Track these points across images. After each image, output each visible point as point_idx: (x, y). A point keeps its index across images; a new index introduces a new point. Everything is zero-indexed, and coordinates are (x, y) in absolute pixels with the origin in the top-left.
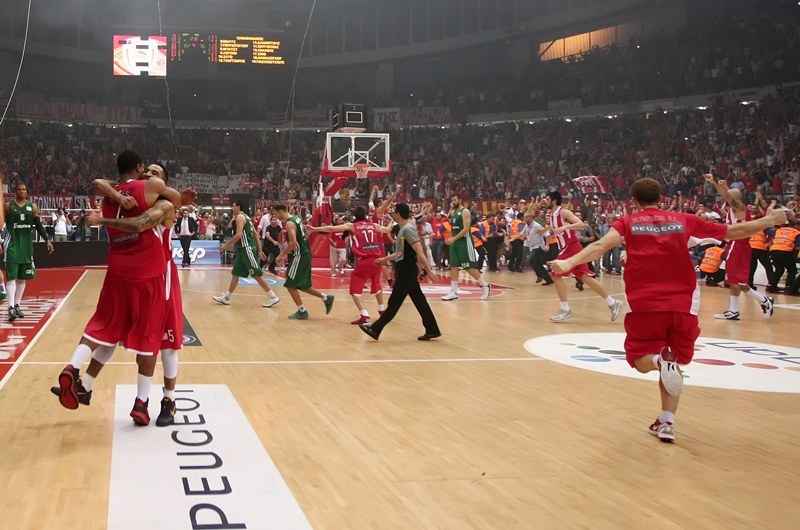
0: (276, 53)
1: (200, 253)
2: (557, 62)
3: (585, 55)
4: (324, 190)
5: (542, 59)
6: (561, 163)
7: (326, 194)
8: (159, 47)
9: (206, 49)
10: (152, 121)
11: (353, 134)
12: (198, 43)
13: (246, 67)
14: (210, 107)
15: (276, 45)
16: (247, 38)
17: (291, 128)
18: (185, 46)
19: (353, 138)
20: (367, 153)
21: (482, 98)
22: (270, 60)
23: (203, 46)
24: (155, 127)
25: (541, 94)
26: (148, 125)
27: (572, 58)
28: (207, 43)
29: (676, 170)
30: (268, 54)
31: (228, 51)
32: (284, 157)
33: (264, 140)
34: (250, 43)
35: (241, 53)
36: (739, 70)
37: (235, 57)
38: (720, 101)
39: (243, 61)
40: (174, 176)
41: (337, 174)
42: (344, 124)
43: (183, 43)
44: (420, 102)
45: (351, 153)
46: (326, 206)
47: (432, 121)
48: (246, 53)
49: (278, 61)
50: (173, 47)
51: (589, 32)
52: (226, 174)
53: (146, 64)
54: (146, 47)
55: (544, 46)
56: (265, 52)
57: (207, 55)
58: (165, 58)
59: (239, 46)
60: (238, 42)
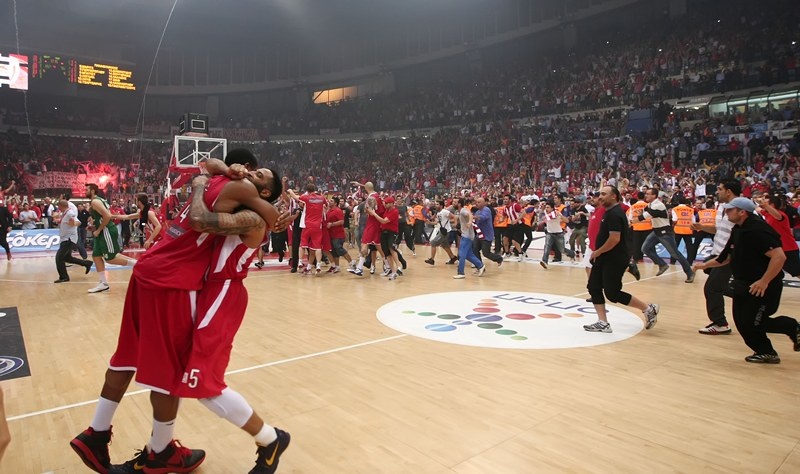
0: (128, 81)
1: (55, 240)
2: (324, 104)
3: (341, 101)
4: (171, 183)
5: (316, 102)
6: (329, 169)
7: (173, 187)
8: (21, 65)
9: (66, 71)
10: (13, 127)
11: (197, 138)
12: (58, 65)
13: (103, 90)
14: (71, 118)
15: (128, 74)
16: (104, 67)
17: (141, 138)
18: (47, 66)
19: (197, 141)
20: (209, 154)
21: (279, 124)
22: (123, 86)
23: (63, 68)
24: (16, 133)
25: (316, 124)
26: (10, 130)
27: (333, 103)
28: (67, 66)
29: (395, 174)
30: (122, 81)
31: (86, 75)
32: (135, 161)
33: (119, 147)
34: (107, 70)
35: (98, 78)
36: (423, 117)
37: (92, 80)
38: (413, 134)
39: (100, 84)
40: (35, 174)
41: (183, 170)
42: (189, 130)
43: (44, 63)
44: (238, 125)
45: (196, 153)
46: (173, 197)
47: (246, 138)
48: (103, 78)
49: (130, 86)
50: (35, 66)
51: (343, 87)
52: (85, 173)
53: (7, 78)
54: (7, 63)
55: (316, 94)
56: (118, 78)
57: (67, 76)
58: (26, 74)
59: (97, 71)
60: (95, 68)
